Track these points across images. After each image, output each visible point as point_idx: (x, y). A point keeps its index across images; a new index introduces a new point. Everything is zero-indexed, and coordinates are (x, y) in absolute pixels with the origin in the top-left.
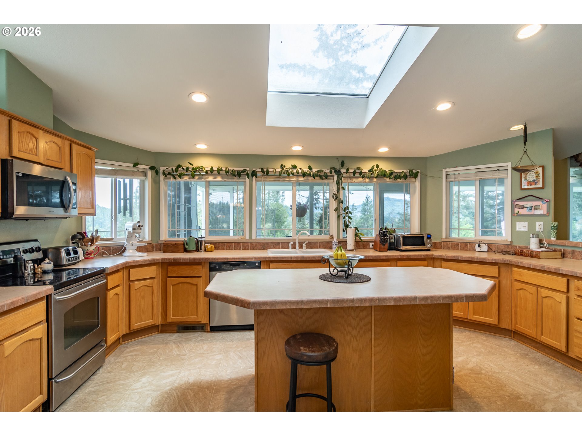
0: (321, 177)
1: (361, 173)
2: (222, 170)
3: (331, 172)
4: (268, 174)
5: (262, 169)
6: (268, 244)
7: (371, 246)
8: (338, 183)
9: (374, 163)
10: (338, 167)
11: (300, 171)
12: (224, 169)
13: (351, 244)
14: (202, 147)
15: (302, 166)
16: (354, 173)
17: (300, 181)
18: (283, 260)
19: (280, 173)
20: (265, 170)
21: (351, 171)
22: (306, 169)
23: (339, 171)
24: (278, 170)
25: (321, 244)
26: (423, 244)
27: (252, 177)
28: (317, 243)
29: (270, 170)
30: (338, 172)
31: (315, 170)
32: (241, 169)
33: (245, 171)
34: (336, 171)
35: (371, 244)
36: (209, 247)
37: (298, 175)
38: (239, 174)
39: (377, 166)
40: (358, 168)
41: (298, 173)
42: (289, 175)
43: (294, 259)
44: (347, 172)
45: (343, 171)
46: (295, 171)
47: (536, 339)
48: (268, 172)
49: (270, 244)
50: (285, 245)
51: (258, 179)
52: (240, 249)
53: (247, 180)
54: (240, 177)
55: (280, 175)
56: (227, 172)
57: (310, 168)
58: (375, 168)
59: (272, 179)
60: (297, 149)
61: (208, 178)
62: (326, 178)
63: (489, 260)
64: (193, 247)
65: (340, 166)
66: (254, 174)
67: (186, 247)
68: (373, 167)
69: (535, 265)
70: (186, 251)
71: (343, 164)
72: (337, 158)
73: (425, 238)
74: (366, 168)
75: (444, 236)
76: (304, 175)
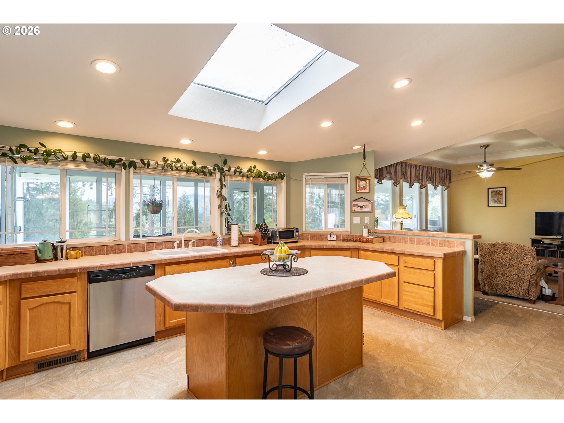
0: (205, 174)
1: (240, 172)
2: (89, 157)
3: (214, 169)
4: (148, 166)
5: (142, 160)
6: (149, 245)
7: (250, 241)
8: (221, 180)
9: (251, 164)
10: (221, 165)
11: (184, 166)
12: (92, 156)
13: (235, 240)
14: (65, 125)
15: (187, 161)
16: (235, 172)
17: (182, 176)
18: (180, 260)
19: (163, 168)
20: (146, 161)
21: (233, 169)
22: (190, 165)
23: (222, 169)
24: (161, 163)
25: (205, 241)
26: (293, 237)
27: (130, 168)
28: (201, 241)
29: (152, 162)
30: (221, 171)
31: (198, 166)
32: (116, 158)
33: (120, 160)
34: (219, 169)
35: (250, 239)
36: (73, 253)
37: (181, 169)
38: (112, 163)
39: (255, 167)
40: (238, 167)
41: (182, 168)
42: (172, 170)
43: (192, 259)
44: (229, 170)
45: (226, 169)
46: (179, 165)
47: (378, 301)
48: (148, 164)
49: (151, 245)
50: (168, 245)
51: (137, 171)
52: (114, 253)
53: (123, 171)
54: (113, 167)
55: (163, 169)
56: (97, 160)
57: (194, 163)
58: (253, 169)
59: (152, 172)
60: (185, 142)
61: (67, 165)
62: (211, 175)
63: (345, 246)
64: (49, 254)
65: (223, 164)
66: (132, 164)
67: (39, 255)
68: (251, 167)
69: (377, 248)
70: (38, 260)
71: (225, 162)
72: (220, 156)
73: (295, 232)
74: (245, 167)
75: (304, 230)
76: (188, 170)
